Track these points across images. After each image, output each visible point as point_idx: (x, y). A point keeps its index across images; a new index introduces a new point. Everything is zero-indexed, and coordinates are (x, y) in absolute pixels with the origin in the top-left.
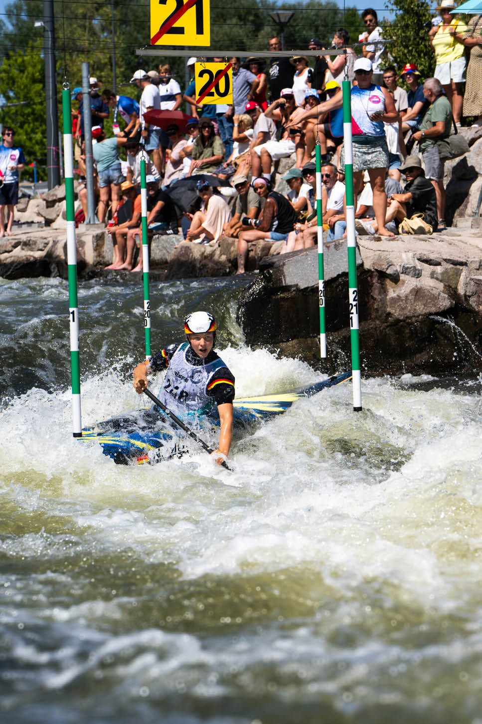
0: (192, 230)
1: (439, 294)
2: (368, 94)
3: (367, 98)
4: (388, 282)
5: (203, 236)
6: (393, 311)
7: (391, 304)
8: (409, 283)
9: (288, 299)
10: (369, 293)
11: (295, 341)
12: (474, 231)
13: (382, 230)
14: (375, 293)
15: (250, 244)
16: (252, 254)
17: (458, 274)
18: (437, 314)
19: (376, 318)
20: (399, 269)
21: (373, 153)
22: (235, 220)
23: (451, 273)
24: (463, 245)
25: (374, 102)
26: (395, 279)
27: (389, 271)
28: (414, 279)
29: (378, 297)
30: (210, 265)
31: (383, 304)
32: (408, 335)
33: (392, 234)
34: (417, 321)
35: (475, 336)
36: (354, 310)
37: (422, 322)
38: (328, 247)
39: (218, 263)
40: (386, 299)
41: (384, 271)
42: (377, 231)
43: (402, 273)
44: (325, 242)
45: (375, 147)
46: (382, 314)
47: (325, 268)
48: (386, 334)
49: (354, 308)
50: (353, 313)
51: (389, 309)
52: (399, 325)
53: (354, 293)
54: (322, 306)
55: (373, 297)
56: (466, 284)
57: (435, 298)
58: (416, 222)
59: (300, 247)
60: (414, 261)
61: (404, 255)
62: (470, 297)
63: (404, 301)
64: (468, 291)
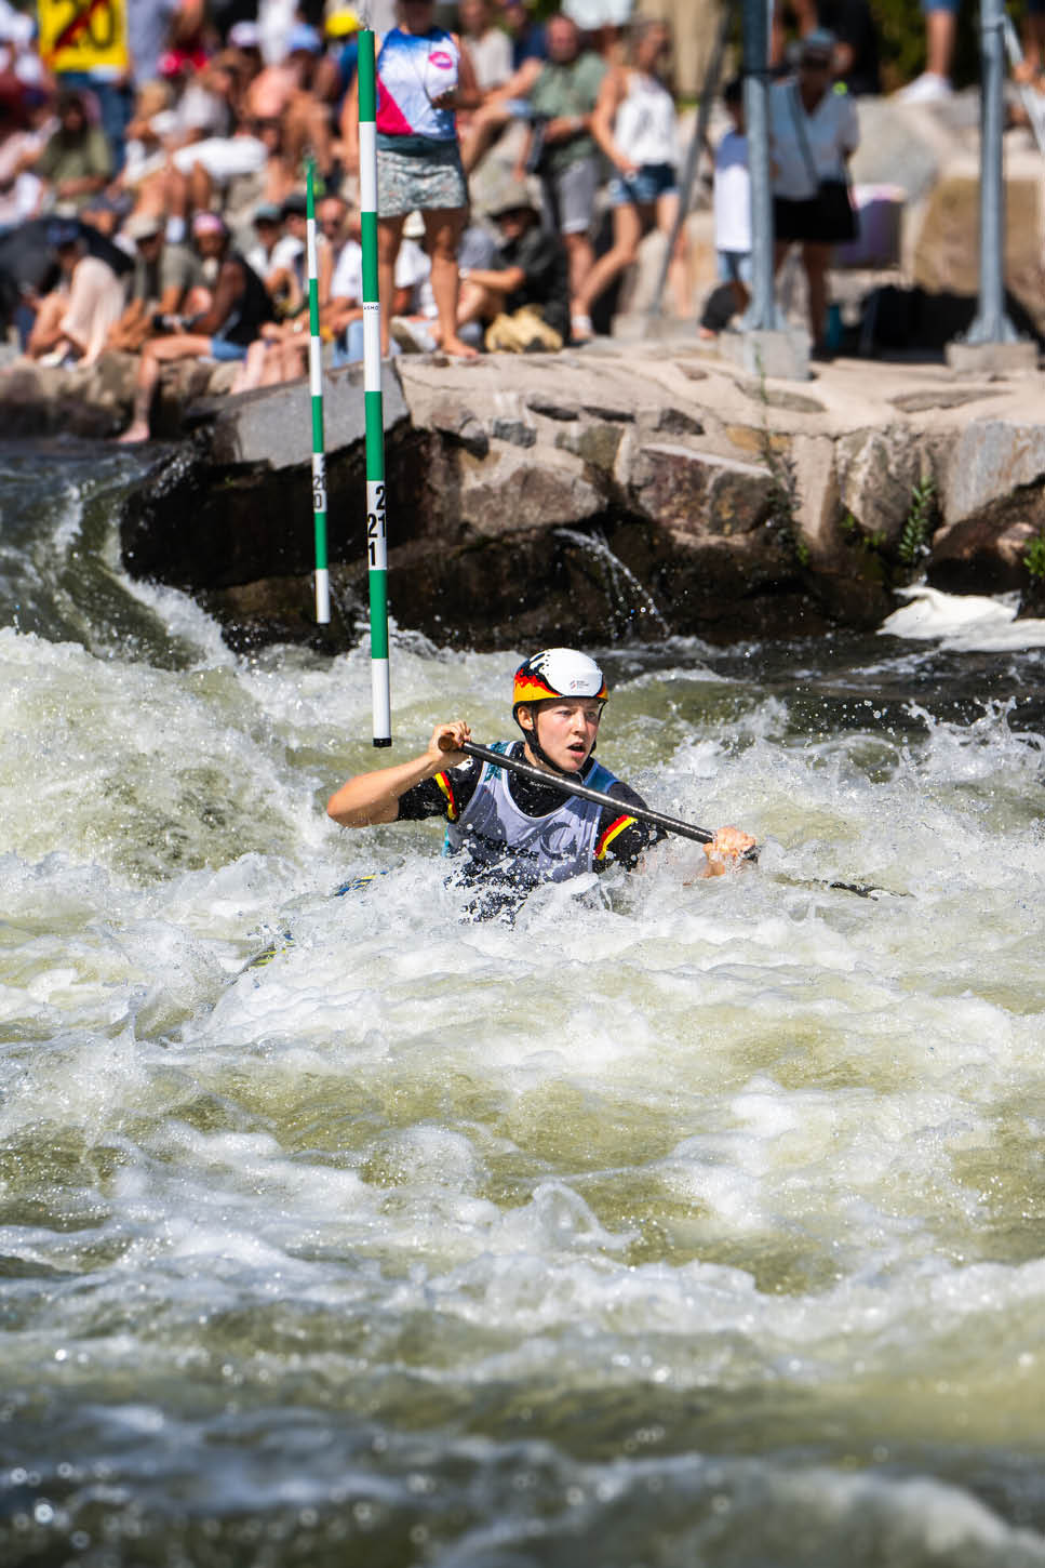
0: (40, 333)
1: (574, 483)
2: (425, 49)
3: (425, 55)
4: (464, 457)
5: (63, 348)
6: (474, 519)
7: (470, 503)
8: (508, 460)
9: (247, 491)
10: (424, 480)
11: (261, 584)
12: (652, 346)
13: (453, 344)
14: (437, 480)
15: (165, 368)
16: (169, 390)
17: (614, 440)
18: (570, 526)
19: (439, 533)
20: (488, 428)
21: (432, 175)
22: (132, 314)
23: (599, 438)
24: (624, 377)
25: (441, 66)
26: (479, 449)
27: (467, 433)
28: (519, 450)
29: (443, 489)
30: (80, 413)
31: (452, 503)
32: (506, 571)
33: (472, 351)
34: (526, 541)
35: (650, 574)
36: (378, 529)
37: (537, 543)
38: (334, 380)
39: (96, 409)
40: (459, 492)
41: (456, 431)
42: (440, 344)
43: (495, 436)
44: (329, 366)
45: (438, 163)
46: (450, 526)
47: (328, 425)
48: (459, 569)
49: (379, 524)
50: (375, 536)
51: (465, 516)
52: (487, 550)
53: (378, 492)
54: (320, 510)
55: (430, 488)
56: (633, 462)
57: (564, 492)
58: (525, 325)
59: (274, 377)
60: (520, 411)
61: (498, 399)
62: (640, 488)
63: (498, 499)
64: (635, 477)
